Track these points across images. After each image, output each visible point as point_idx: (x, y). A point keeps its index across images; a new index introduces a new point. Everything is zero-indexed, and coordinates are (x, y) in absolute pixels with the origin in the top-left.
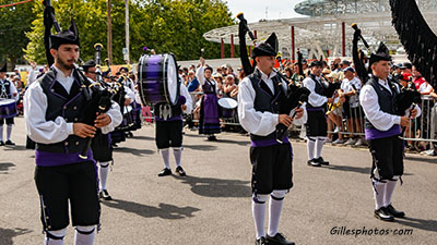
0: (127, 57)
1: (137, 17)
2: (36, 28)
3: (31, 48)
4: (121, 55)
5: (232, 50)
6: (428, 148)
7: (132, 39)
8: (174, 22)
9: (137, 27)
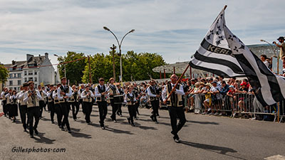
0: (121, 79)
1: (126, 63)
2: (86, 69)
3: (84, 77)
4: (119, 79)
5: (165, 75)
6: (253, 116)
7: (124, 72)
8: (140, 64)
9: (125, 67)
